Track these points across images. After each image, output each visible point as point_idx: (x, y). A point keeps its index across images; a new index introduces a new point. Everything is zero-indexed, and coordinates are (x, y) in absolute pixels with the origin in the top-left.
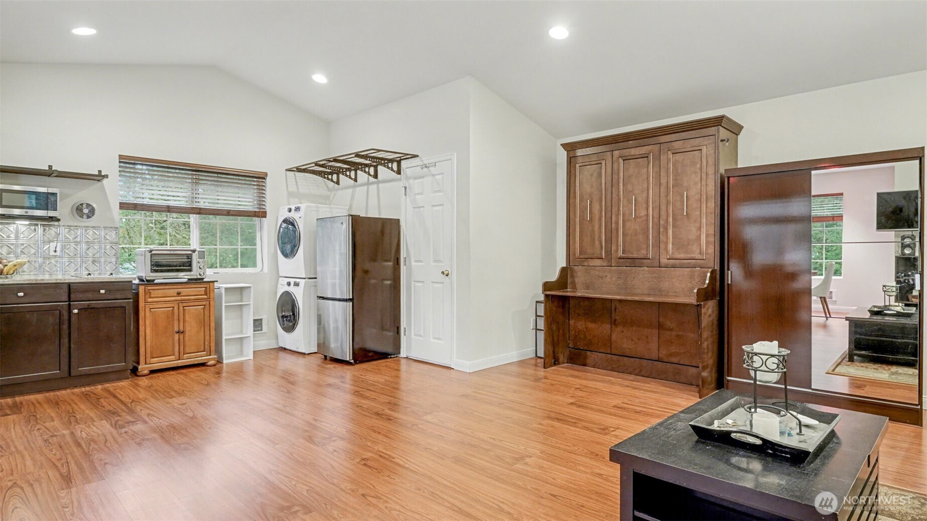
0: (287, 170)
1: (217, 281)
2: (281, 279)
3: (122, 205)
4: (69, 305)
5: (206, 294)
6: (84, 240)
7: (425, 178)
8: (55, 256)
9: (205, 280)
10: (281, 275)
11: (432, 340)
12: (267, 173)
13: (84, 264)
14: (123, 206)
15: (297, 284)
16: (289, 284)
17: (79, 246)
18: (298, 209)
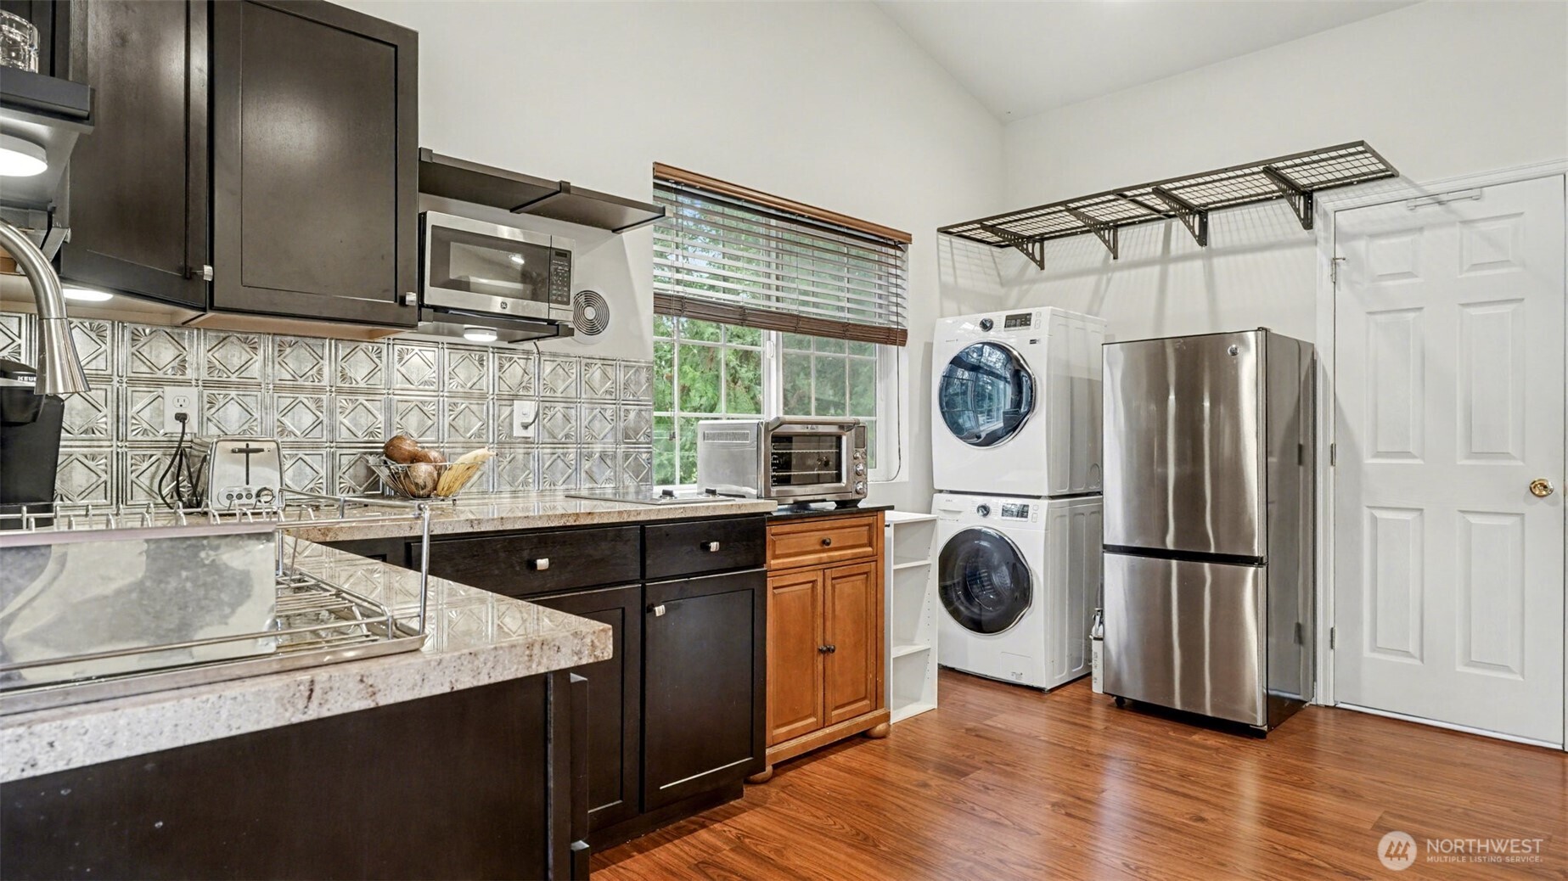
0: (945, 231)
1: (891, 508)
2: (937, 496)
3: (663, 303)
4: (644, 588)
5: (870, 545)
6: (583, 396)
7: (1426, 233)
8: (526, 440)
9: (861, 505)
10: (937, 487)
11: (1460, 668)
12: (911, 235)
13: (583, 461)
14: (665, 304)
15: (1023, 513)
16: (985, 510)
17: (573, 411)
18: (1024, 320)
